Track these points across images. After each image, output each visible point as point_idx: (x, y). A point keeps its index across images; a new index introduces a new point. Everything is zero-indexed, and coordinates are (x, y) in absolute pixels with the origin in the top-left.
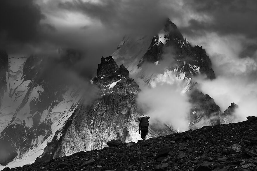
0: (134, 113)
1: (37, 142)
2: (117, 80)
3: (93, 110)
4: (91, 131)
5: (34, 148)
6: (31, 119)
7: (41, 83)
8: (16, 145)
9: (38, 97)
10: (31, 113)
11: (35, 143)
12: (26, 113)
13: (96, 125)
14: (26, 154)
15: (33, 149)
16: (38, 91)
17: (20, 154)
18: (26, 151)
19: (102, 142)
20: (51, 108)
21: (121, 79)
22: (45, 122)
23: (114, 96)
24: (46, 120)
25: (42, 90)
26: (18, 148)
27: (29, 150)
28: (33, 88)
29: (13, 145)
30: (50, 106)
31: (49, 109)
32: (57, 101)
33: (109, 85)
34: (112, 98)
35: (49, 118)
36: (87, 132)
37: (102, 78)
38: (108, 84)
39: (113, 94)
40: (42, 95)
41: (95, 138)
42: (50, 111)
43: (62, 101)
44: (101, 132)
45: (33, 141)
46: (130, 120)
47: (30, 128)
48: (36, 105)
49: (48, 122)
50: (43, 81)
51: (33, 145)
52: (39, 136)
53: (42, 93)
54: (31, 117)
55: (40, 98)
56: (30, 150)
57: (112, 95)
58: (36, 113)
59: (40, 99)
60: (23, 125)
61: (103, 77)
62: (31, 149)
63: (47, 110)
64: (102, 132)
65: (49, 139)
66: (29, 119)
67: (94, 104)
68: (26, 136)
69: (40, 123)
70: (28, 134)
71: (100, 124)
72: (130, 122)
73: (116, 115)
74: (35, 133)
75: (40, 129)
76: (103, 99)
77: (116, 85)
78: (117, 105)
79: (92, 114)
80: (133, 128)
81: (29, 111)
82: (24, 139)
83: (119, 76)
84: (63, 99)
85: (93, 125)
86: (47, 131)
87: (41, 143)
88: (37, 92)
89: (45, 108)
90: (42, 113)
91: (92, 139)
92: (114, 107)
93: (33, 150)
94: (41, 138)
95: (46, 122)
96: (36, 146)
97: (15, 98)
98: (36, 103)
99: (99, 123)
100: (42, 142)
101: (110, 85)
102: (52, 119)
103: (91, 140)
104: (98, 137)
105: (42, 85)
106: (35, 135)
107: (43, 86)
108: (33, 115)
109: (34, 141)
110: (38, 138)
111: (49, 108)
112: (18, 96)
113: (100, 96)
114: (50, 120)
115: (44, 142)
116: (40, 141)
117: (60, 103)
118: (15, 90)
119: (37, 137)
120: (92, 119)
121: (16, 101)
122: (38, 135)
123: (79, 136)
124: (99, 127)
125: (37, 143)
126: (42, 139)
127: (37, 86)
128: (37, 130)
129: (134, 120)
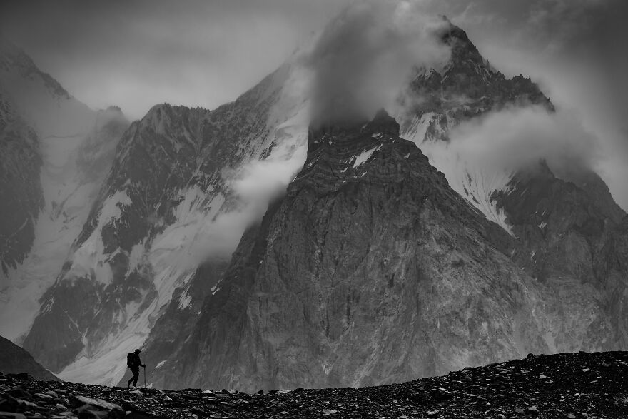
0: (432, 221)
1: (125, 316)
2: (373, 147)
3: (318, 222)
4: (317, 275)
5: (119, 331)
6: (107, 265)
7: (123, 186)
8: (77, 326)
9: (119, 216)
10: (105, 252)
11: (120, 319)
12: (96, 253)
13: (328, 258)
14: (103, 345)
15: (116, 333)
16: (119, 204)
17: (90, 345)
18: (101, 338)
19: (348, 300)
20: (149, 240)
21: (384, 143)
22: (138, 271)
23: (371, 184)
24: (139, 267)
25: (128, 201)
26: (83, 332)
27: (107, 336)
28: (106, 198)
29: (73, 326)
30: (147, 236)
31: (144, 242)
32: (161, 225)
33: (352, 159)
34: (366, 190)
35: (146, 263)
36: (307, 276)
37: (330, 143)
38: (348, 156)
39: (368, 179)
40: (127, 212)
41: (329, 289)
42: (148, 246)
43: (173, 223)
44: (343, 275)
45: (114, 314)
46: (426, 241)
47: (106, 286)
48: (115, 233)
49: (145, 271)
50: (129, 181)
51: (116, 325)
52: (128, 303)
53: (127, 208)
54: (106, 261)
55: (123, 219)
56: (111, 336)
57: (366, 182)
58: (118, 251)
59: (123, 221)
60: (90, 279)
61: (333, 141)
62: (112, 334)
63: (140, 245)
64: (347, 276)
65: (154, 310)
66: (102, 265)
67: (318, 207)
68: (98, 305)
69: (127, 275)
70: (103, 300)
71: (340, 256)
72: (425, 246)
73: (378, 230)
74: (118, 296)
75: (129, 288)
76: (342, 193)
77: (370, 159)
78: (380, 205)
79: (315, 232)
80: (435, 260)
81: (102, 248)
82: (96, 312)
83: (374, 136)
84: (175, 218)
85: (321, 259)
86: (144, 293)
87: (133, 319)
88: (117, 205)
89: (136, 240)
90: (130, 251)
91: (321, 293)
92: (372, 211)
93: (117, 335)
94: (132, 307)
95: (141, 272)
96: (124, 326)
97: (64, 222)
98: (115, 230)
99: (336, 253)
100: (137, 316)
101: (355, 159)
102: (154, 264)
103: (320, 296)
104: (336, 287)
105: (126, 189)
106: (118, 300)
107: (128, 191)
108: (112, 257)
109: (118, 315)
110: (127, 308)
111: (145, 239)
112: (69, 218)
113: (332, 187)
114: (149, 266)
115: (142, 315)
116: (131, 315)
117: (169, 228)
118: (62, 206)
119: (124, 306)
120: (318, 244)
121: (67, 228)
122: (125, 302)
123: (287, 288)
124: (337, 262)
125: (125, 321)
126: (135, 310)
127: (114, 193)
128: (121, 289)
129: (435, 241)
